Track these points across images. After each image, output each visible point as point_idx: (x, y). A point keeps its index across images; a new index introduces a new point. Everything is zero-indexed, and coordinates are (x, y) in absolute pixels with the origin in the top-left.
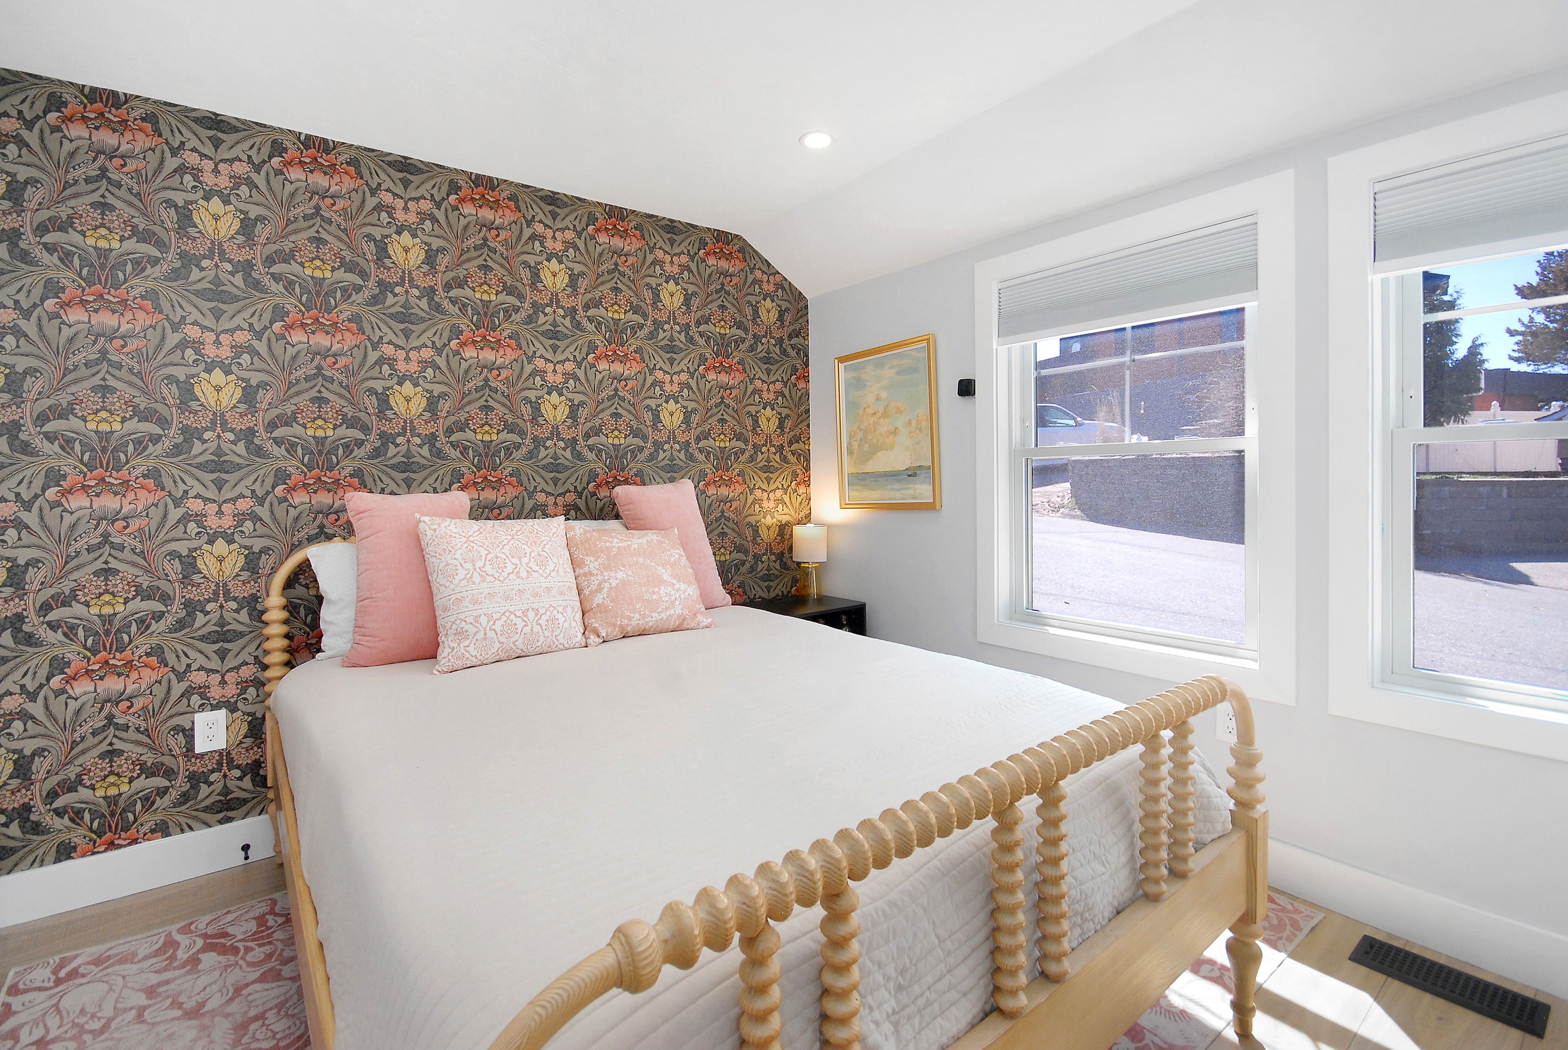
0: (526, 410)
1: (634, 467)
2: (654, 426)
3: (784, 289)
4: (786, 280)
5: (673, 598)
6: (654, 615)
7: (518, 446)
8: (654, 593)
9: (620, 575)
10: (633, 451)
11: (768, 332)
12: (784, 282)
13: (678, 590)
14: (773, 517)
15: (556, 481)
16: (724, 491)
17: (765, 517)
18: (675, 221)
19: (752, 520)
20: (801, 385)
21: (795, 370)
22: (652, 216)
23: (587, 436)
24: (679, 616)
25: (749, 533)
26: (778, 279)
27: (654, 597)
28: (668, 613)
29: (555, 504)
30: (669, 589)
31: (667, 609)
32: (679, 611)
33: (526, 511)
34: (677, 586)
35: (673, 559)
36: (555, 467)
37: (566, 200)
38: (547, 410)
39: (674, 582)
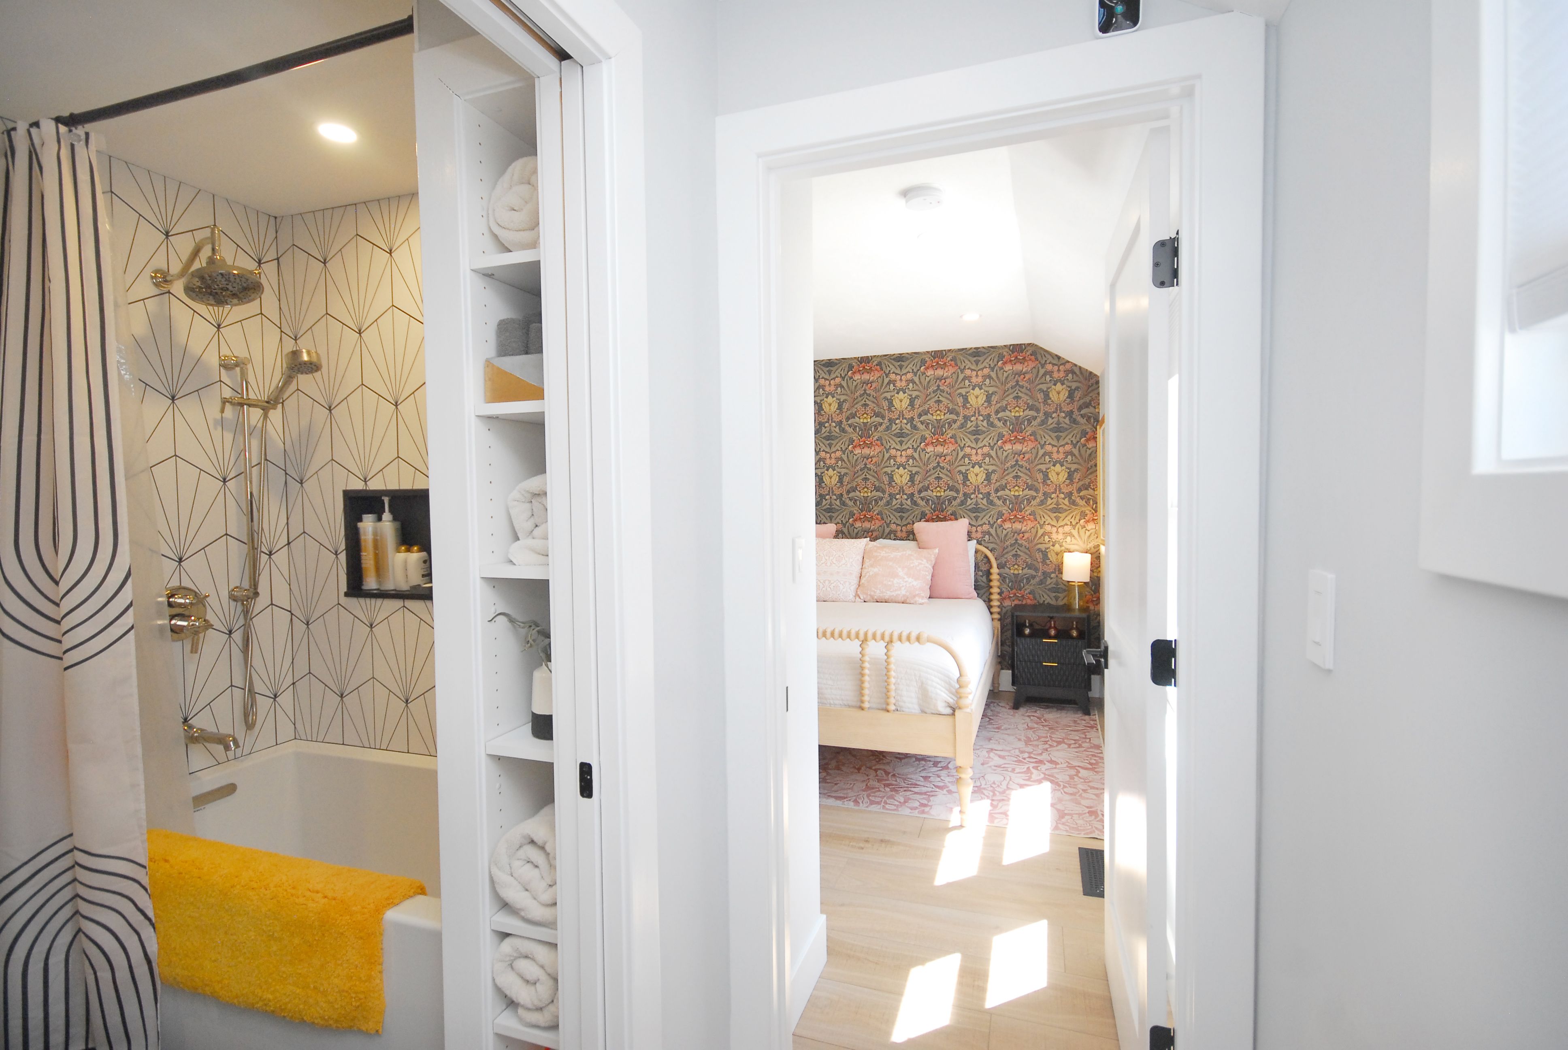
0: (886, 479)
1: (950, 510)
2: (964, 484)
3: (1073, 373)
4: (1076, 365)
5: (901, 585)
6: (888, 592)
7: (881, 499)
8: (890, 581)
9: (876, 570)
10: (949, 500)
11: (1059, 408)
12: (1074, 368)
13: (906, 582)
14: (1061, 546)
15: (902, 518)
16: (1017, 526)
17: (1053, 546)
18: (979, 348)
19: (1043, 547)
20: (1091, 444)
21: (1084, 433)
22: (963, 349)
23: (920, 492)
24: (904, 596)
25: (1039, 556)
26: (1068, 366)
27: (889, 583)
28: (897, 593)
29: (901, 530)
30: (901, 580)
31: (896, 590)
32: (903, 592)
33: (885, 535)
34: (907, 579)
35: (912, 565)
36: (901, 510)
37: (907, 355)
38: (897, 478)
39: (905, 577)
